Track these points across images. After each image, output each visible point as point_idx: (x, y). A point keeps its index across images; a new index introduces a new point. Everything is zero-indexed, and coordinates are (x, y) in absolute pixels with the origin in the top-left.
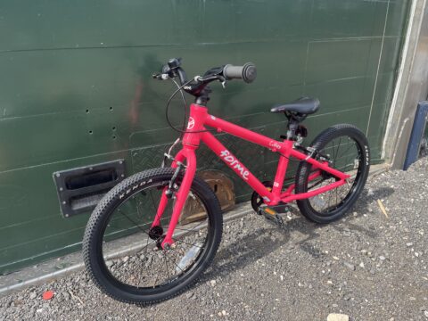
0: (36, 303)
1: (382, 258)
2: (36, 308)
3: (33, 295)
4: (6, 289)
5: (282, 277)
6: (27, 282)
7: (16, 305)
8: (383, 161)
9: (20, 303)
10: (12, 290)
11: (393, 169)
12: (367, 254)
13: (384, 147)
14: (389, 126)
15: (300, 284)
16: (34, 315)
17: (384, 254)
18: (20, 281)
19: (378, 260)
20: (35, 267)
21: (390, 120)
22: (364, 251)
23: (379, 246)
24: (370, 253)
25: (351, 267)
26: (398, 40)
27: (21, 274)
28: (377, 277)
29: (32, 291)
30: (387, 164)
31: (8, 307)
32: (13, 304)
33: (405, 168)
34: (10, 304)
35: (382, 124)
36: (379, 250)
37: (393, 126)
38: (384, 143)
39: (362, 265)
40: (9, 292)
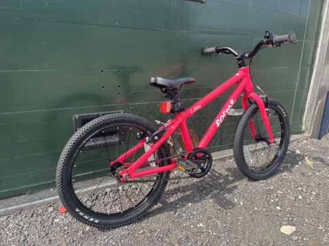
0: (54, 215)
1: (314, 193)
2: (53, 219)
3: (51, 209)
4: (29, 204)
5: (242, 203)
6: (46, 200)
7: (37, 216)
8: (304, 132)
9: (40, 215)
10: (34, 205)
11: (311, 137)
12: (302, 190)
13: (304, 122)
14: (307, 106)
15: (256, 208)
16: (52, 224)
17: (315, 191)
18: (41, 199)
19: (311, 195)
20: (52, 189)
21: (308, 101)
22: (300, 189)
23: (311, 186)
24: (304, 190)
25: (292, 198)
26: (313, 44)
27: (41, 194)
28: (312, 206)
29: (50, 206)
30: (306, 134)
31: (31, 217)
32: (35, 215)
33: (319, 138)
34: (33, 215)
35: (302, 105)
36: (311, 188)
37: (311, 106)
38: (304, 118)
39: (300, 197)
40: (32, 207)
